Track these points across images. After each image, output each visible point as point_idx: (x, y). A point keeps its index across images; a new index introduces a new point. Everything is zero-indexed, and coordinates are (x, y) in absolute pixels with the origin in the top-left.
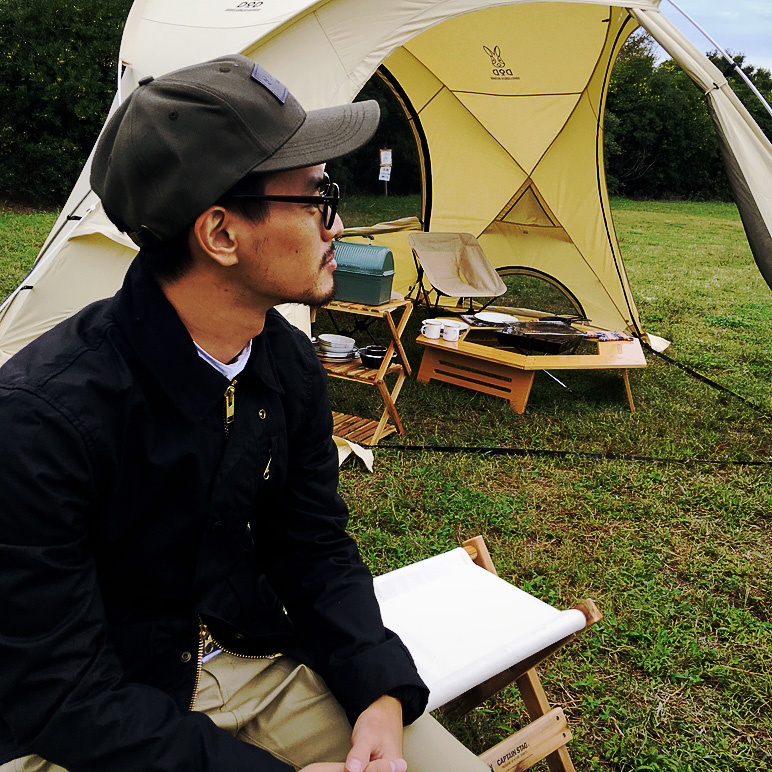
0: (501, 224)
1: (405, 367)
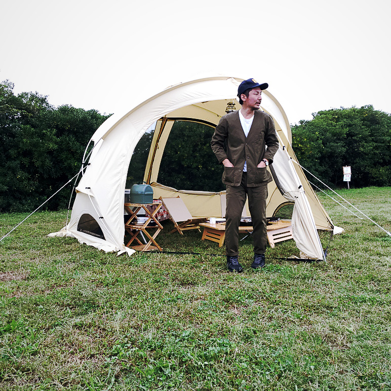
1: (159, 227)
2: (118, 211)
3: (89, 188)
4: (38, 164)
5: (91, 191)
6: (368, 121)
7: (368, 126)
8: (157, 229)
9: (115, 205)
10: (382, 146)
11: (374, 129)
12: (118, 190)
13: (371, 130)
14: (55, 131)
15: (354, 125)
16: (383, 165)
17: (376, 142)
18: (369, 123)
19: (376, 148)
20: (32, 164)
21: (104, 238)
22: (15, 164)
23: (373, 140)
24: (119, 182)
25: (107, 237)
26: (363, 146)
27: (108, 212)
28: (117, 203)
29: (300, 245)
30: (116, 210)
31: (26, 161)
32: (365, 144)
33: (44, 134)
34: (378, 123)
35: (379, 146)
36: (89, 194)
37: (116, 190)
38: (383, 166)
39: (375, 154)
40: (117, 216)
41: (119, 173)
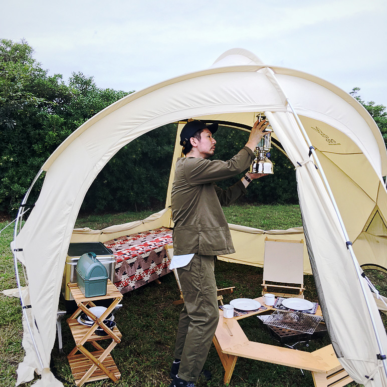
0: (366, 234)
2: (52, 300)
8: (110, 341)
9: (48, 288)
12: (56, 264)
24: (59, 249)
27: (39, 298)
28: (51, 285)
30: (50, 299)
37: (53, 263)
40: (50, 308)
41: (60, 233)
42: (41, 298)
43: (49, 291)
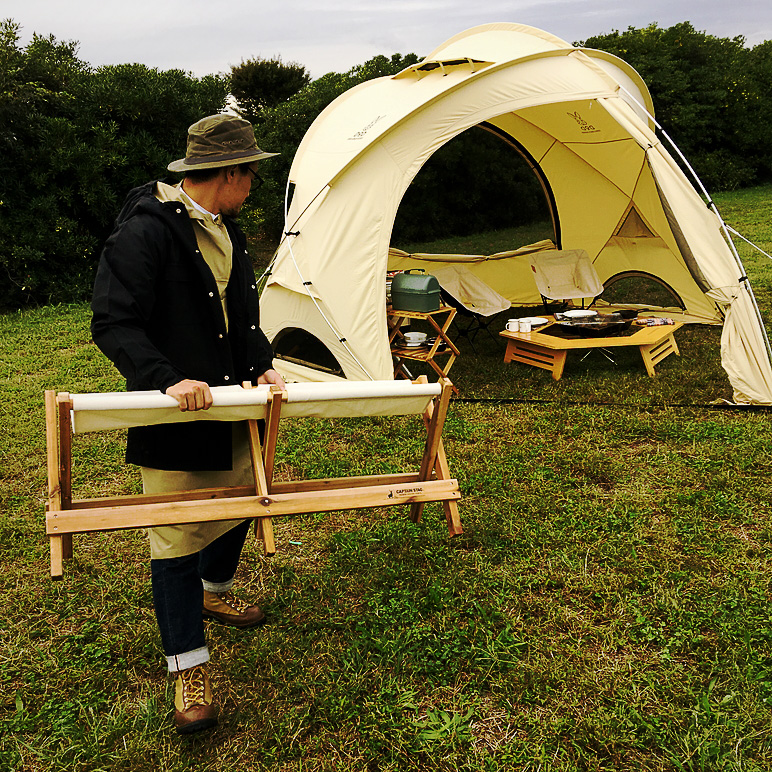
0: (617, 238)
1: (453, 350)
2: (374, 327)
3: (310, 283)
4: (90, 199)
5: (311, 289)
6: (686, 58)
7: (687, 70)
8: (448, 355)
9: (368, 314)
10: (711, 110)
11: (697, 76)
12: (372, 287)
13: (692, 79)
14: (114, 125)
15: (658, 68)
16: (710, 149)
17: (700, 103)
18: (687, 63)
19: (701, 114)
20: (78, 199)
21: (342, 375)
22: (47, 202)
23: (695, 99)
24: (372, 271)
25: (351, 373)
26: (677, 113)
27: (353, 329)
28: (372, 310)
29: (739, 382)
30: (372, 325)
31: (66, 195)
32: (682, 108)
33: (92, 133)
34: (703, 63)
35: (706, 111)
36: (313, 295)
38: (711, 151)
39: (698, 127)
40: (374, 335)
41: (370, 254)
42: (358, 328)
43: (368, 317)
